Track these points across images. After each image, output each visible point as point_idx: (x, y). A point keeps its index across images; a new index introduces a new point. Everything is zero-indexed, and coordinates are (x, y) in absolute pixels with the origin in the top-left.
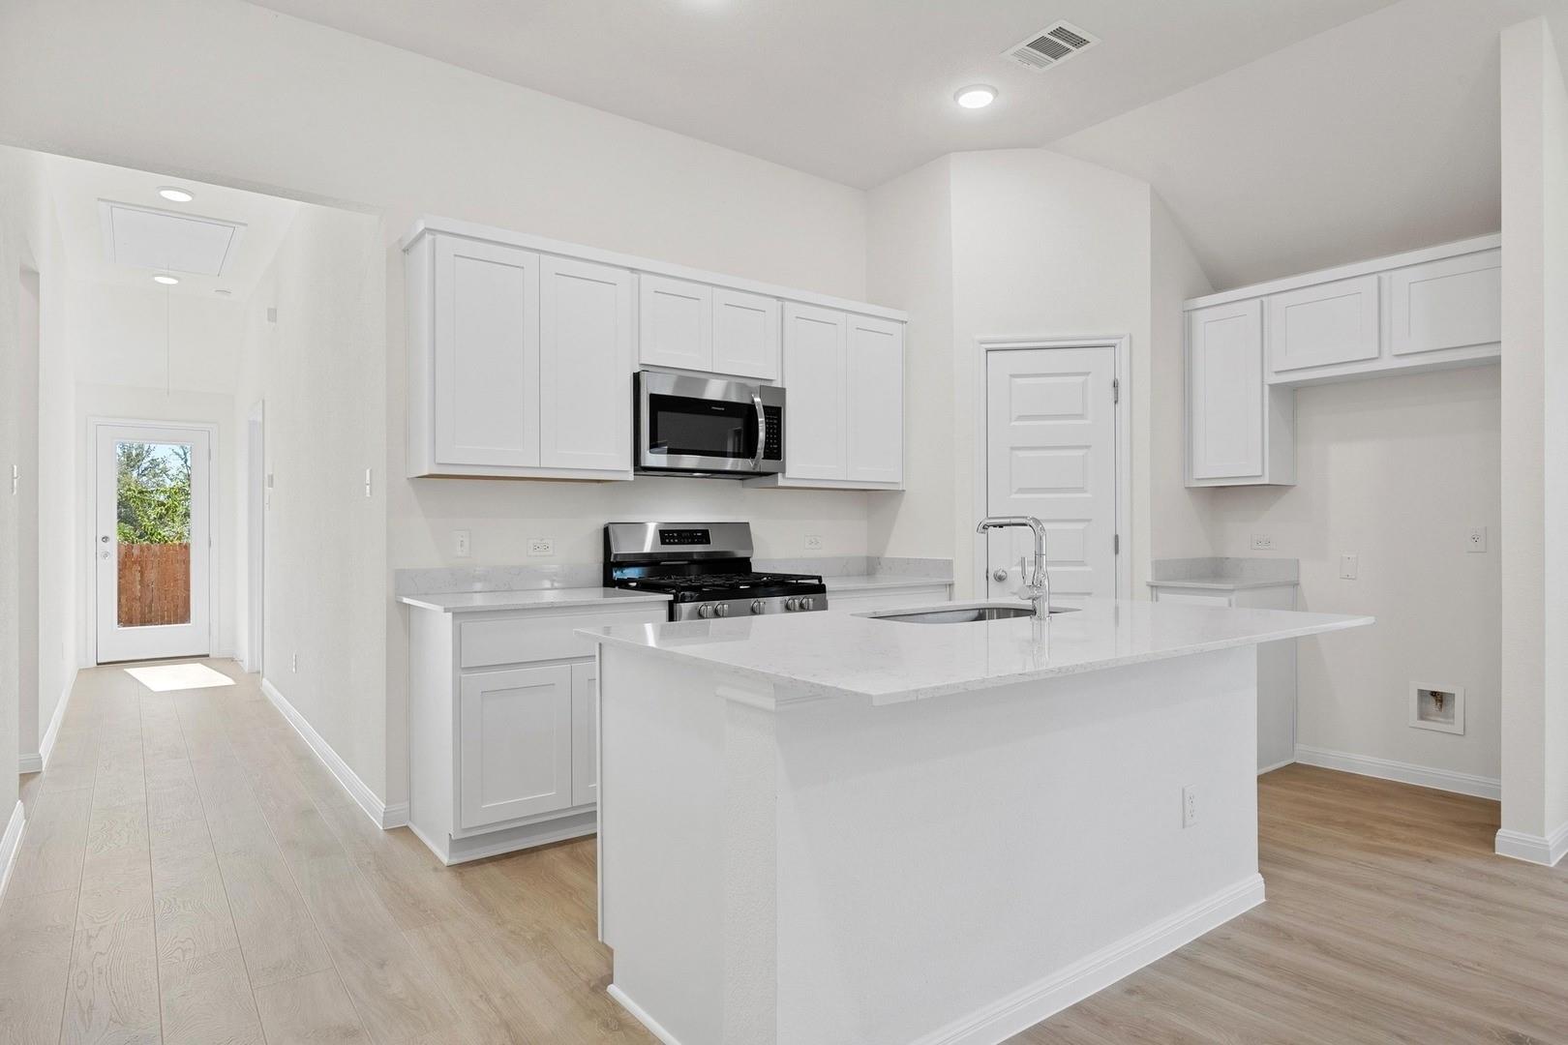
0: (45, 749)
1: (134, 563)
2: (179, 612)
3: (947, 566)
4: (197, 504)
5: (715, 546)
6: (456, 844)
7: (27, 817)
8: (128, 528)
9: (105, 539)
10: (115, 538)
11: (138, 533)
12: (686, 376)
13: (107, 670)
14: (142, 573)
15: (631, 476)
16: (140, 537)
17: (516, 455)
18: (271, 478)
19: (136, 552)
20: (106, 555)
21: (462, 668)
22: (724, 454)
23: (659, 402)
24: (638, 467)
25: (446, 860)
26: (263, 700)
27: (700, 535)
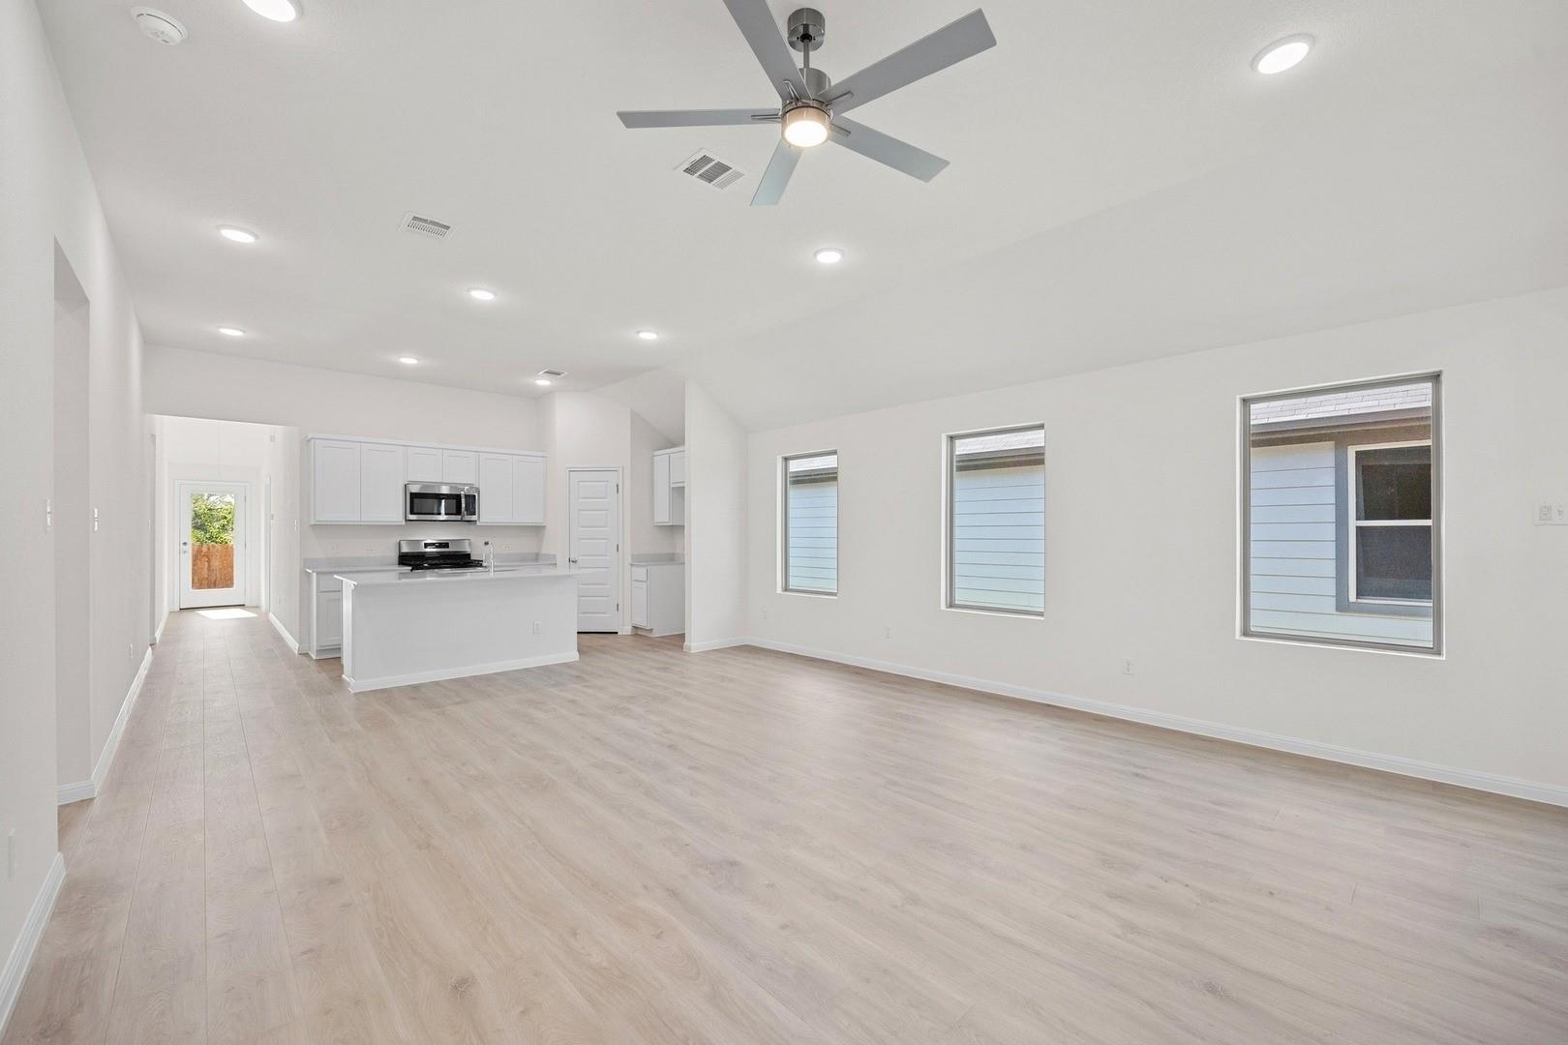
0: (158, 635)
1: (204, 556)
2: (227, 581)
3: (554, 556)
4: (238, 524)
5: (450, 549)
6: (319, 652)
7: (153, 654)
8: (200, 534)
9: (185, 544)
10: (190, 541)
11: (208, 536)
12: (425, 485)
13: (185, 613)
14: (209, 562)
15: (404, 523)
16: (210, 539)
17: (352, 517)
18: (272, 515)
19: (205, 549)
20: (185, 552)
21: (319, 591)
22: (433, 514)
23: (414, 496)
24: (406, 520)
25: (314, 658)
26: (268, 621)
27: (446, 545)
